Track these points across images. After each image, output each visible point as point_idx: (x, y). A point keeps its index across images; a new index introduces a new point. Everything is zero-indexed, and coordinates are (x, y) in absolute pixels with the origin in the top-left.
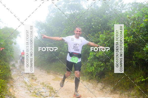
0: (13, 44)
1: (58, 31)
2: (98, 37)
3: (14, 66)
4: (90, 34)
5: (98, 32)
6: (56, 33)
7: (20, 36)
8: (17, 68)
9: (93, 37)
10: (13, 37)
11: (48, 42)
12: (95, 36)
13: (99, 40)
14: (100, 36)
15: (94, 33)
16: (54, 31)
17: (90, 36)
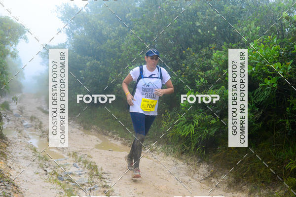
0: (9, 56)
1: (115, 35)
2: (209, 56)
3: (8, 109)
4: (190, 47)
5: (210, 45)
6: (110, 39)
7: (25, 38)
8: (15, 112)
9: (196, 56)
10: (10, 39)
11: (90, 57)
12: (201, 53)
13: (210, 64)
14: (215, 55)
15: (200, 46)
16: (106, 33)
17: (189, 51)
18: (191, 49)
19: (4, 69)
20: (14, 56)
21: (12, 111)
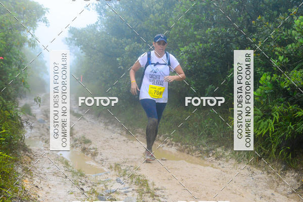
0: (26, 46)
1: (159, 7)
2: (289, 25)
3: (30, 113)
4: (262, 15)
5: (289, 10)
6: (154, 14)
7: (45, 21)
8: (39, 117)
9: (271, 26)
11: (129, 40)
12: (277, 22)
13: (291, 35)
14: (297, 22)
15: (275, 13)
16: (147, 6)
17: (261, 21)
18: (263, 17)
19: (21, 63)
20: (33, 45)
21: (34, 116)
